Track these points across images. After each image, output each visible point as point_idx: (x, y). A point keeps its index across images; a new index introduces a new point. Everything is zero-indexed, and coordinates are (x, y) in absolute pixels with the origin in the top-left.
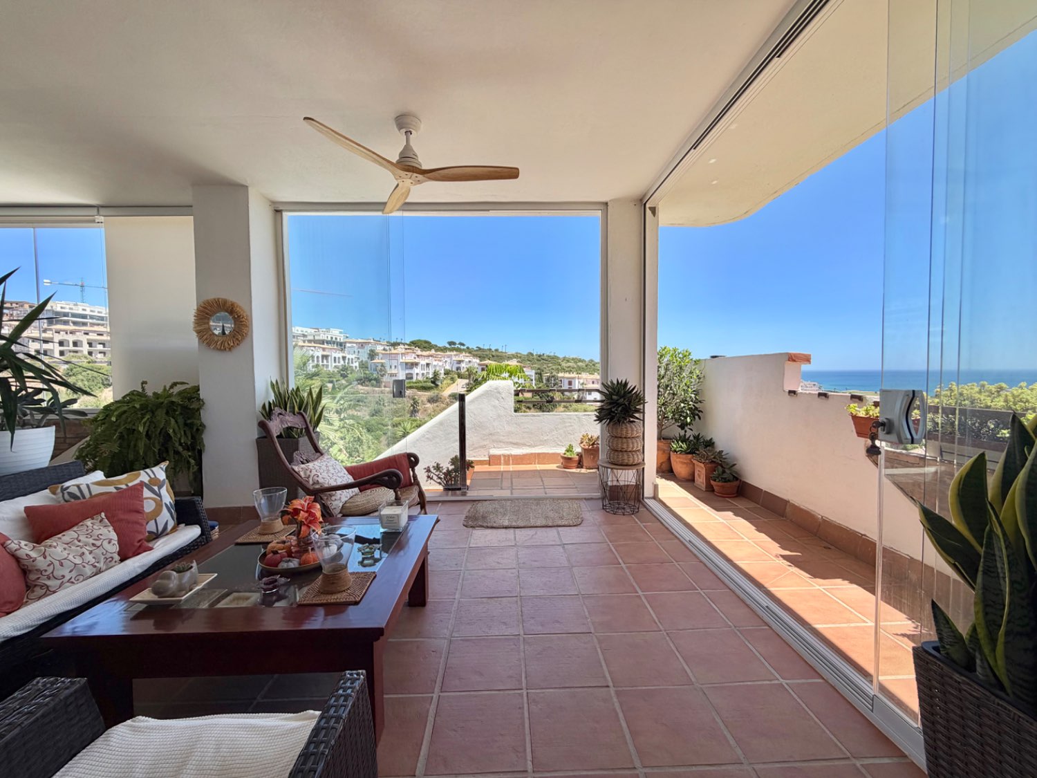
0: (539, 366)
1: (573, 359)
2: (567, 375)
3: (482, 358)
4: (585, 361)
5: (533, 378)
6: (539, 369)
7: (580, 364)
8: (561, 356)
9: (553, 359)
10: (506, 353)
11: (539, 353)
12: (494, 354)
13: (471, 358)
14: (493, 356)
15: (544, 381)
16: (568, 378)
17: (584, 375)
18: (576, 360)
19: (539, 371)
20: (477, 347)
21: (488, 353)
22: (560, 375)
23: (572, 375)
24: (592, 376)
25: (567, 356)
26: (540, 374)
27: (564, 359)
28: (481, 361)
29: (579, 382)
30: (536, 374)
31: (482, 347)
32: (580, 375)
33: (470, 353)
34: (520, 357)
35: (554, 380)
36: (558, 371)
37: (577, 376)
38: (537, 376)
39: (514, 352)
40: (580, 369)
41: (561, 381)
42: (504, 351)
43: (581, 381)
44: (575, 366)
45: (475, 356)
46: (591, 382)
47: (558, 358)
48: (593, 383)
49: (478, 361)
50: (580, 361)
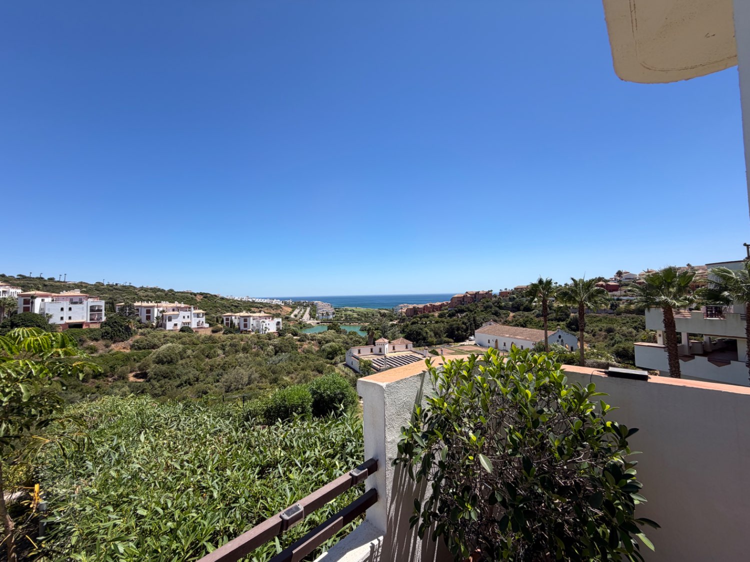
0: (111, 296)
1: (151, 289)
2: (145, 304)
3: (25, 288)
4: (165, 291)
5: (103, 308)
6: (110, 298)
7: (158, 293)
8: (138, 286)
9: (127, 290)
10: (64, 282)
11: (111, 283)
12: (47, 283)
13: (7, 288)
14: (45, 285)
15: (117, 311)
16: (145, 307)
17: (165, 304)
18: (155, 290)
19: (111, 301)
20: (20, 275)
21: (37, 282)
22: (137, 304)
23: (150, 304)
24: (172, 305)
25: (145, 286)
26: (112, 304)
27: (142, 288)
28: (24, 291)
29: (158, 310)
30: (106, 303)
31: (28, 275)
32: (159, 304)
33: (5, 281)
34: (86, 287)
35: (129, 310)
36: (134, 300)
37: (156, 304)
38: (108, 305)
39: (77, 281)
40: (159, 299)
41: (138, 310)
42: (62, 280)
43: (161, 309)
44: (154, 295)
45: (14, 285)
46: (171, 310)
47: (135, 288)
48: (173, 310)
49: (19, 291)
50: (159, 290)
